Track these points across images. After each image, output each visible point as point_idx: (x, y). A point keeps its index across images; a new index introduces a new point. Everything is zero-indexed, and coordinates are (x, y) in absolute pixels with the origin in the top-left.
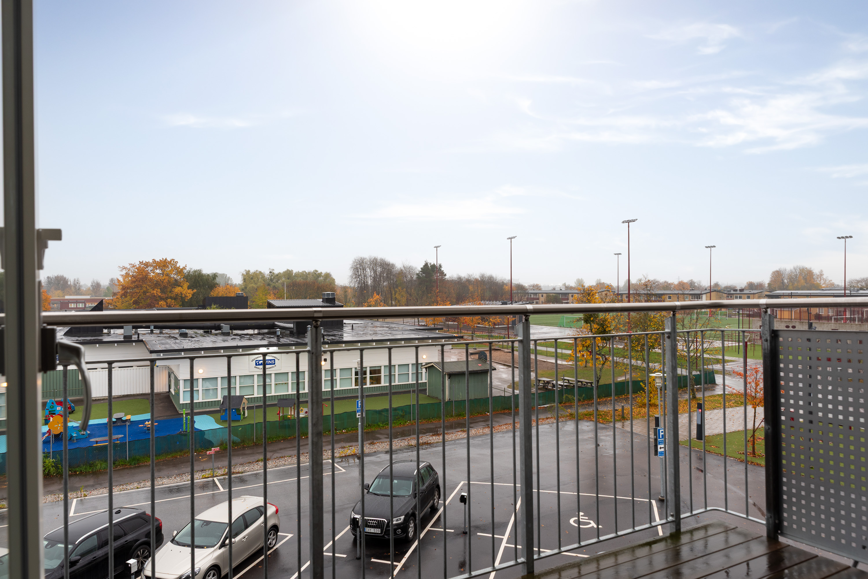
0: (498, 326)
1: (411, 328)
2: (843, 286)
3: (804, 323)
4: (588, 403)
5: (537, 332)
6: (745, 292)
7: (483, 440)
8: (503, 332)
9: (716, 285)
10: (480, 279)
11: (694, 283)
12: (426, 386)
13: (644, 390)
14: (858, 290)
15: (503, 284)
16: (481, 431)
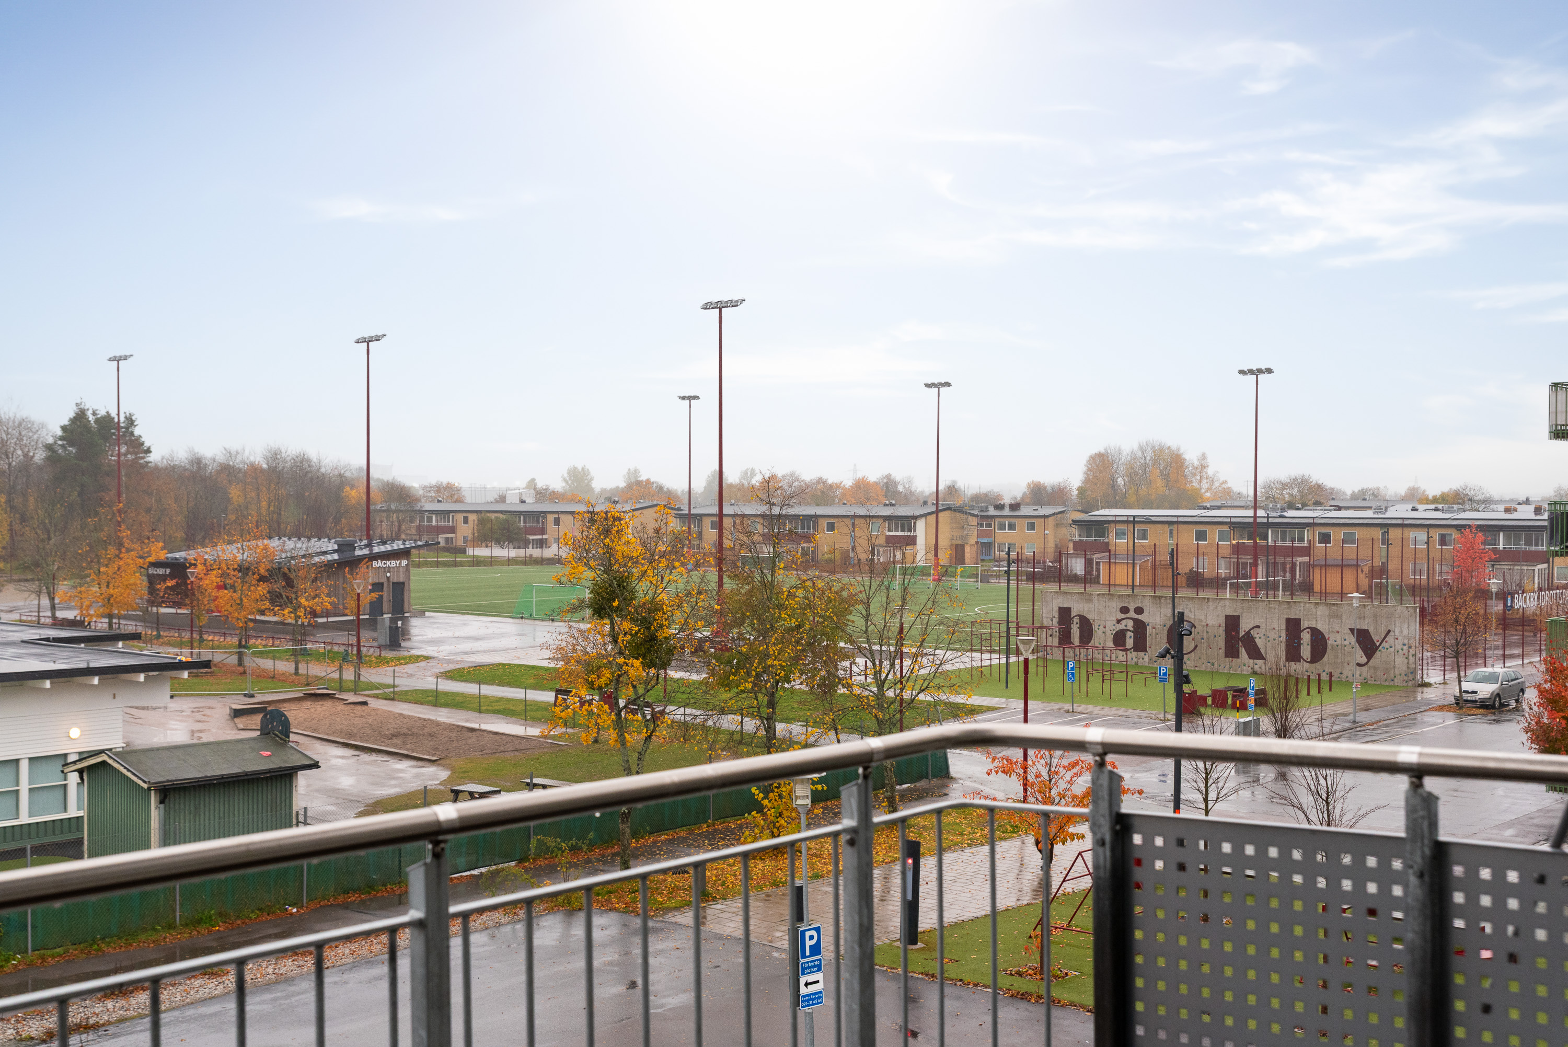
0: (324, 620)
1: (26, 637)
2: (1251, 498)
3: (1163, 600)
4: (603, 856)
5: (450, 634)
6: (1025, 511)
7: (275, 999)
8: (343, 638)
9: (952, 490)
10: (265, 466)
11: (896, 484)
12: (79, 828)
13: (760, 809)
14: (1283, 510)
15: (342, 481)
16: (270, 970)
